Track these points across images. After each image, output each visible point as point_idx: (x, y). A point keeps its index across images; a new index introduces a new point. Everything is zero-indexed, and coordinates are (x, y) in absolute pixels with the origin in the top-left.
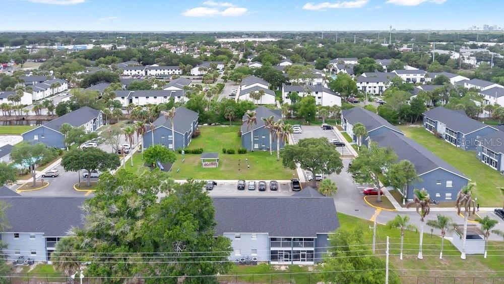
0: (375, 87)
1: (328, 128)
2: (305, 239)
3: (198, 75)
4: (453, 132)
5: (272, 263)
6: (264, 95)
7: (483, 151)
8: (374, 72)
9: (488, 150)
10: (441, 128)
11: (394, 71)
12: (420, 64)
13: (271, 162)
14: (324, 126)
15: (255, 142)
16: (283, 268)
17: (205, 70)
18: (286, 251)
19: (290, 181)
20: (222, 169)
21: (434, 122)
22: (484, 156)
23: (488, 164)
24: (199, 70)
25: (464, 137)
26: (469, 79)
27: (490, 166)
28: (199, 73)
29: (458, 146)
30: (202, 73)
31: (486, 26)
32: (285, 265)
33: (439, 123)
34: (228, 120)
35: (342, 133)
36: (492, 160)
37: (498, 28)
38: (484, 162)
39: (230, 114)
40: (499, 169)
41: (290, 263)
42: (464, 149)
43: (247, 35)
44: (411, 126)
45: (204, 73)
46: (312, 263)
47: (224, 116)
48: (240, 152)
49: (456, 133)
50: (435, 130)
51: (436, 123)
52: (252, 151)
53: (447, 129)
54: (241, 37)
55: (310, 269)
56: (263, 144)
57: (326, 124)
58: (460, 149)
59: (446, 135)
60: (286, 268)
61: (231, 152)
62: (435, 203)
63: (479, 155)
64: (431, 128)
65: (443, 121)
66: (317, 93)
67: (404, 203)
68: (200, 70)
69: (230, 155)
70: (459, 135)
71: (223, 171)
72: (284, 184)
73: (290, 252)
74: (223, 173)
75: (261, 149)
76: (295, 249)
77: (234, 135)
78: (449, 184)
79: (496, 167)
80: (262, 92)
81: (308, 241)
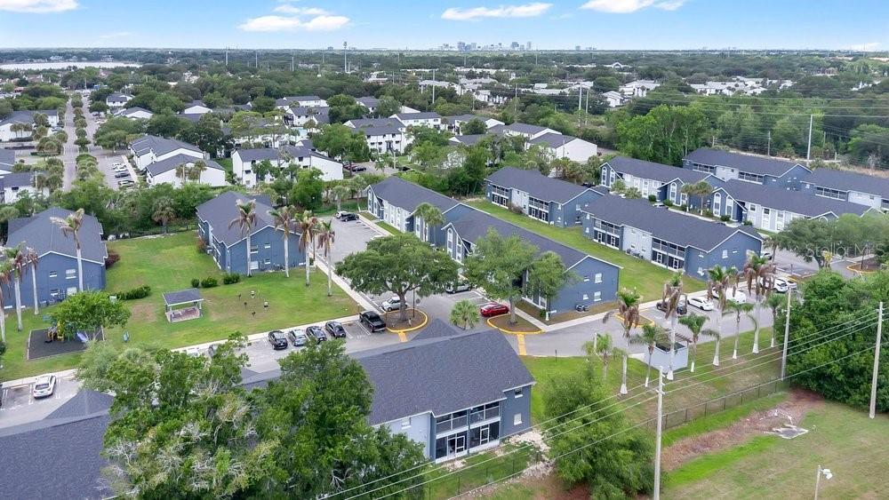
0: (380, 143)
1: (351, 218)
2: (488, 406)
3: (11, 141)
4: (542, 202)
5: (438, 461)
6: (205, 169)
7: (595, 226)
8: (362, 118)
9: (603, 223)
10: (520, 199)
11: (395, 116)
12: (416, 103)
13: (296, 289)
14: (342, 216)
15: (254, 258)
16: (459, 464)
17: (27, 128)
18: (458, 435)
19: (358, 317)
20: (214, 318)
21: (507, 191)
22: (596, 232)
23: (604, 243)
24: (12, 130)
25: (560, 208)
26: (503, 124)
27: (608, 245)
28: (13, 135)
29: (552, 223)
30: (19, 136)
31: (461, 45)
32: (459, 459)
33: (515, 192)
34: (159, 224)
35: (377, 224)
36: (609, 236)
37: (477, 46)
38: (597, 241)
39: (165, 212)
40: (621, 249)
41: (465, 453)
42: (562, 226)
43: (60, 55)
44: (469, 200)
45: (26, 134)
46: (496, 443)
47: (150, 217)
48: (228, 281)
49: (546, 203)
50: (508, 202)
51: (509, 192)
52: (250, 276)
53: (531, 199)
54: (49, 61)
55: (500, 454)
56: (267, 260)
57: (345, 212)
58: (556, 227)
59: (530, 209)
60: (464, 463)
61: (209, 285)
62: (584, 309)
63: (587, 231)
64: (501, 201)
65: (521, 188)
66: (301, 159)
67: (547, 319)
68: (14, 129)
69: (212, 290)
70: (551, 206)
71: (220, 322)
72: (350, 325)
73: (465, 433)
74: (223, 326)
75: (262, 269)
76: (474, 426)
77: (190, 251)
78: (598, 278)
79: (617, 245)
80: (201, 166)
81: (492, 408)
